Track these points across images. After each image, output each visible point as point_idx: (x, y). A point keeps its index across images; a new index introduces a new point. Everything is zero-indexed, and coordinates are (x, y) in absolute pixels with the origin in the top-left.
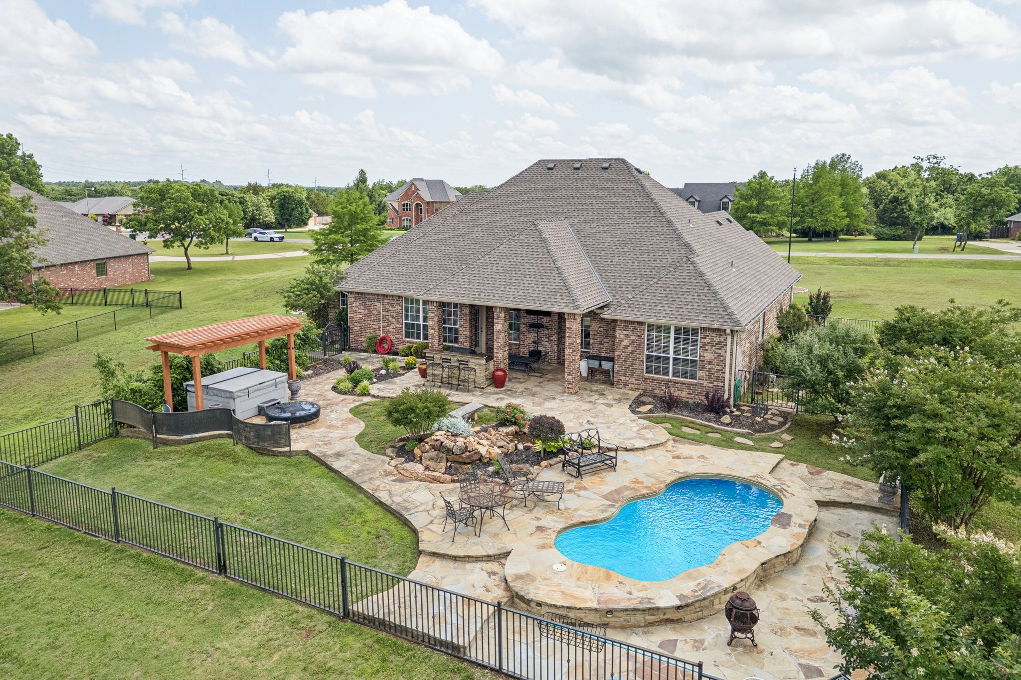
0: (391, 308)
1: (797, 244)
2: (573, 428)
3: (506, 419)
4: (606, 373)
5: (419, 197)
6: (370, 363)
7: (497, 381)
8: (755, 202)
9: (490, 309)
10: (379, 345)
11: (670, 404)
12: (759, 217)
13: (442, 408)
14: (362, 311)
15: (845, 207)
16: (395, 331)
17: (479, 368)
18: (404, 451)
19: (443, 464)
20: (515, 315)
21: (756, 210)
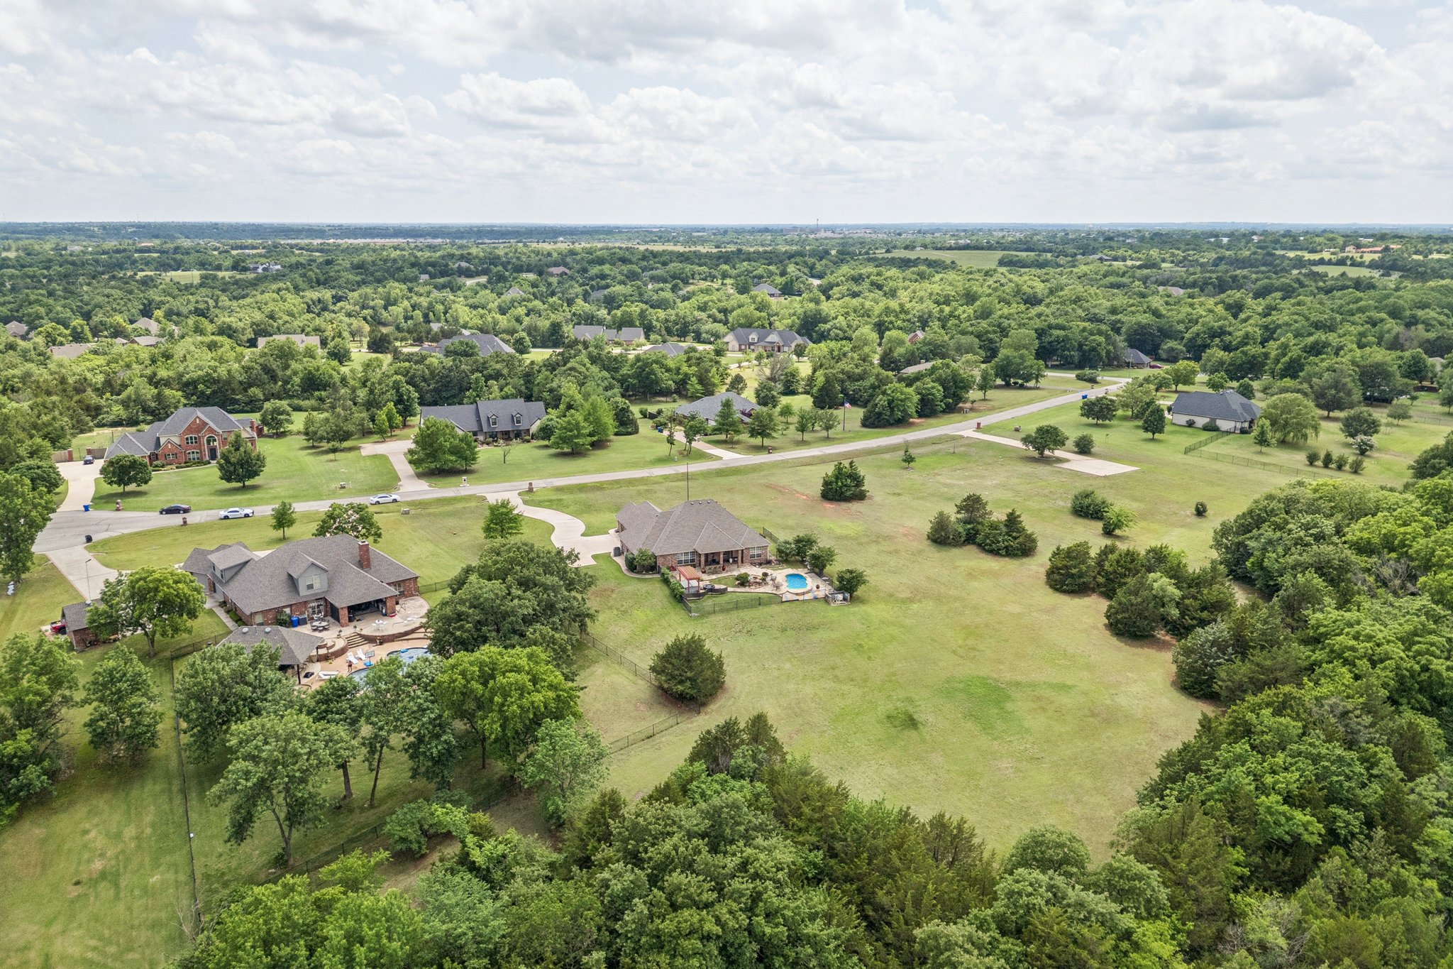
0: (673, 557)
4: (736, 561)
5: (212, 431)
7: (724, 569)
9: (715, 553)
11: (759, 565)
14: (663, 560)
16: (674, 562)
17: (719, 567)
19: (758, 584)
21: (577, 437)
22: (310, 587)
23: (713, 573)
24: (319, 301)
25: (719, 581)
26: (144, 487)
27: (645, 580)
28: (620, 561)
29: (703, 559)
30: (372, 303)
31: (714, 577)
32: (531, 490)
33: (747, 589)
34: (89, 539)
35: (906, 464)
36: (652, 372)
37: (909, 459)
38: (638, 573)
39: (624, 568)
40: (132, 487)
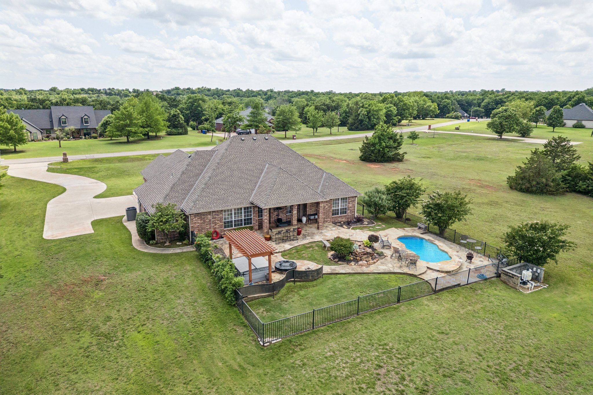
0: (217, 217)
4: (316, 219)
14: (199, 222)
16: (219, 227)
17: (296, 230)
18: (346, 260)
19: (370, 258)
21: (129, 126)
23: (283, 240)
25: (298, 252)
27: (166, 258)
28: (132, 227)
29: (266, 217)
31: (287, 246)
32: (64, 162)
33: (356, 268)
35: (411, 141)
36: (199, 105)
37: (414, 137)
38: (160, 244)
39: (135, 237)
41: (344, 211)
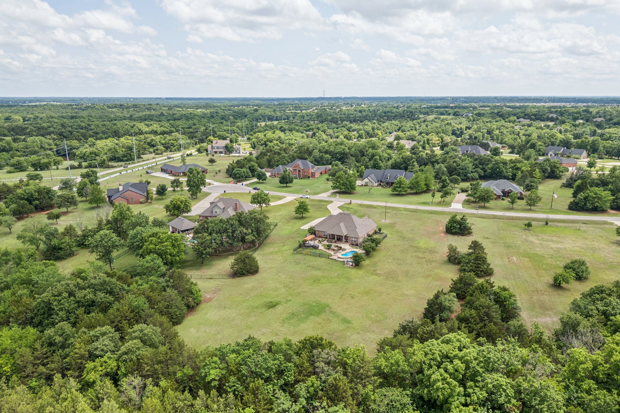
0: (322, 232)
1: (410, 196)
2: (343, 247)
3: (337, 246)
4: (347, 241)
5: (300, 168)
6: (321, 239)
7: (335, 242)
8: (398, 185)
9: (334, 235)
10: (320, 237)
11: (353, 245)
12: (399, 189)
13: (331, 245)
14: (318, 232)
15: (426, 184)
16: (322, 235)
17: (334, 241)
18: (328, 249)
20: (337, 236)
22: (216, 212)
24: (461, 129)
26: (264, 181)
29: (329, 236)
30: (482, 131)
32: (350, 203)
33: (327, 251)
34: (225, 192)
37: (529, 225)
40: (261, 181)
41: (355, 241)
